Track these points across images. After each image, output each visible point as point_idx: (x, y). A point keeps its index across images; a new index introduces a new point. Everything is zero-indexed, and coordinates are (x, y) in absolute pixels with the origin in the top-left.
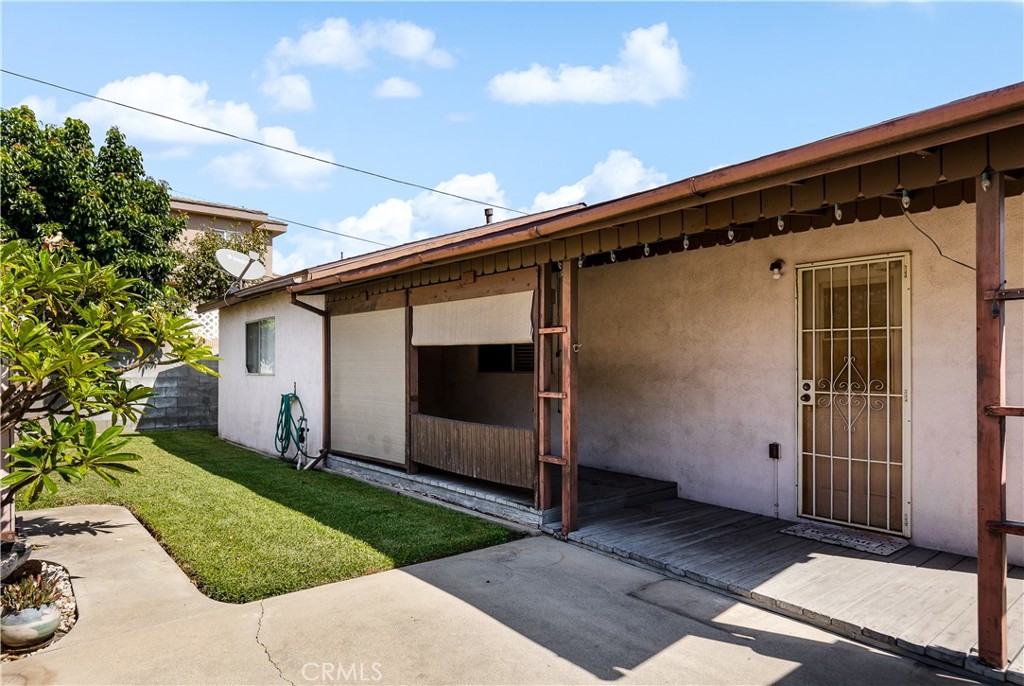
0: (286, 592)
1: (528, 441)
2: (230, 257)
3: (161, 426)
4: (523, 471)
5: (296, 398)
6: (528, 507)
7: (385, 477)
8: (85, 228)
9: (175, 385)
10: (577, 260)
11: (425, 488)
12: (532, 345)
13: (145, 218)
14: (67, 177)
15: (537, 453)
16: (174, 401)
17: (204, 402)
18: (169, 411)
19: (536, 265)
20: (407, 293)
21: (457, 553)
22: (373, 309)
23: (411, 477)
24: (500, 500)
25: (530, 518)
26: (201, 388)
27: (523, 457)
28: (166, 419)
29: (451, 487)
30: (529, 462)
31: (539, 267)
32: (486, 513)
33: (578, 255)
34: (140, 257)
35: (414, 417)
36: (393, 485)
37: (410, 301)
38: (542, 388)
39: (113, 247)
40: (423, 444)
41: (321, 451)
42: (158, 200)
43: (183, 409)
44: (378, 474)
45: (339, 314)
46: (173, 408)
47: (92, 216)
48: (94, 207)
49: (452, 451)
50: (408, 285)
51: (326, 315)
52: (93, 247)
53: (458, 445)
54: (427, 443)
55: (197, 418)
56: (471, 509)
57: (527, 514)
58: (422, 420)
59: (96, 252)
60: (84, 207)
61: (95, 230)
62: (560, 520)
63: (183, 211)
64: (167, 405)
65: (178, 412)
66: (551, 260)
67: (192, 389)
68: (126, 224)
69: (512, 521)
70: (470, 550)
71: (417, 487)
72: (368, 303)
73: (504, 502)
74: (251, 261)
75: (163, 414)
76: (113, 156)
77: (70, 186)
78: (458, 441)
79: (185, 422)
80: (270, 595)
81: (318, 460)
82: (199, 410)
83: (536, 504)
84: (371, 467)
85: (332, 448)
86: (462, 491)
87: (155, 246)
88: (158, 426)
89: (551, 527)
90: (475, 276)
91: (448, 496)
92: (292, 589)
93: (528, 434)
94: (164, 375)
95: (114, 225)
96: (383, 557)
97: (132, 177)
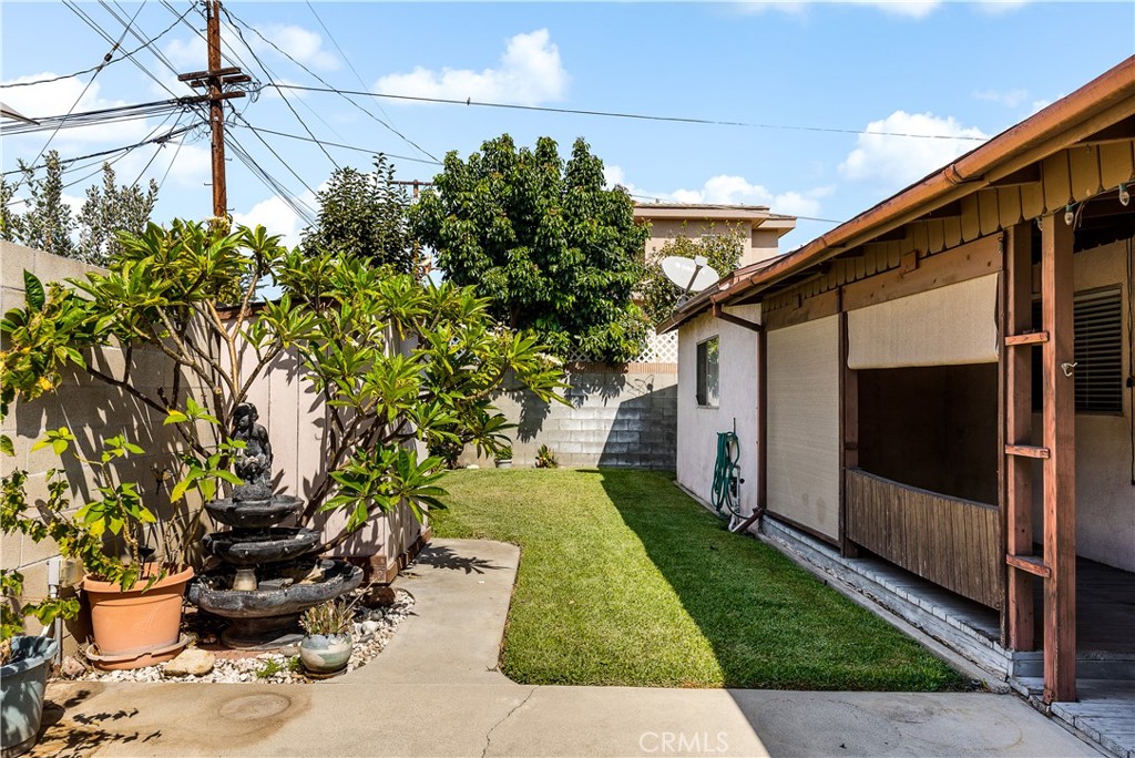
0: (572, 684)
1: (991, 528)
2: (678, 265)
3: (624, 463)
4: (986, 577)
5: (735, 438)
6: (992, 640)
7: (818, 556)
8: (548, 250)
9: (638, 417)
10: (1063, 210)
11: (862, 580)
12: (994, 365)
13: (604, 230)
14: (532, 198)
15: (1005, 551)
16: (637, 436)
17: (667, 438)
18: (632, 446)
19: (1000, 229)
20: (841, 294)
21: (836, 689)
22: (806, 320)
23: (844, 562)
24: (951, 620)
25: (993, 660)
26: (665, 422)
27: (985, 555)
28: (628, 456)
29: (890, 587)
30: (993, 563)
31: (1006, 234)
32: (934, 637)
33: (1064, 202)
34: (599, 274)
35: (849, 472)
36: (827, 569)
37: (844, 305)
38: (1011, 439)
39: (571, 266)
40: (859, 514)
41: (754, 510)
42: (618, 210)
43: (646, 446)
44: (811, 551)
45: (774, 329)
46: (635, 443)
47: (553, 235)
48: (554, 226)
49: (893, 530)
50: (841, 282)
51: (762, 330)
52: (554, 268)
53: (900, 521)
54: (864, 514)
55: (660, 457)
56: (914, 625)
57: (990, 652)
58: (858, 479)
59: (558, 272)
60: (546, 227)
61: (556, 250)
62: (1041, 675)
63: (647, 218)
64: (629, 440)
65: (640, 449)
66: (1022, 217)
67: (655, 423)
68: (585, 240)
69: (967, 658)
70: (861, 689)
71: (851, 578)
72: (801, 311)
73: (958, 625)
74: (699, 268)
75: (625, 450)
76: (578, 169)
77: (535, 207)
78: (900, 516)
79: (648, 460)
80: (553, 682)
81: (750, 521)
82: (663, 448)
83: (1002, 639)
84: (803, 539)
85: (768, 508)
86: (903, 594)
87: (616, 261)
88: (620, 463)
89: (1027, 683)
90: (918, 259)
91: (887, 598)
92: (579, 681)
93: (991, 514)
94: (626, 406)
95: (573, 243)
96: (717, 668)
97: (594, 189)
